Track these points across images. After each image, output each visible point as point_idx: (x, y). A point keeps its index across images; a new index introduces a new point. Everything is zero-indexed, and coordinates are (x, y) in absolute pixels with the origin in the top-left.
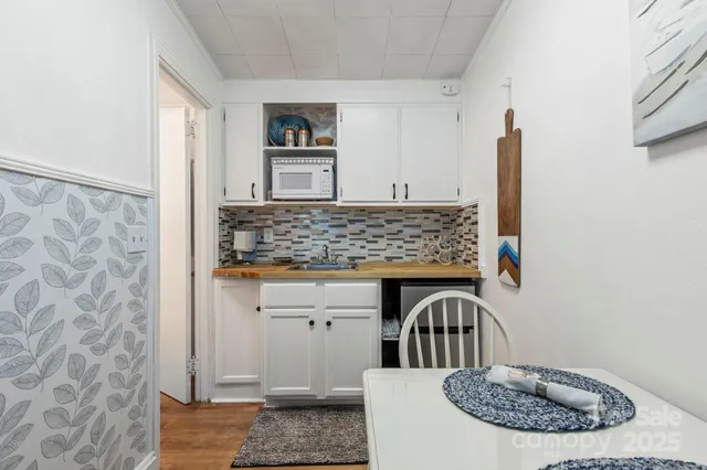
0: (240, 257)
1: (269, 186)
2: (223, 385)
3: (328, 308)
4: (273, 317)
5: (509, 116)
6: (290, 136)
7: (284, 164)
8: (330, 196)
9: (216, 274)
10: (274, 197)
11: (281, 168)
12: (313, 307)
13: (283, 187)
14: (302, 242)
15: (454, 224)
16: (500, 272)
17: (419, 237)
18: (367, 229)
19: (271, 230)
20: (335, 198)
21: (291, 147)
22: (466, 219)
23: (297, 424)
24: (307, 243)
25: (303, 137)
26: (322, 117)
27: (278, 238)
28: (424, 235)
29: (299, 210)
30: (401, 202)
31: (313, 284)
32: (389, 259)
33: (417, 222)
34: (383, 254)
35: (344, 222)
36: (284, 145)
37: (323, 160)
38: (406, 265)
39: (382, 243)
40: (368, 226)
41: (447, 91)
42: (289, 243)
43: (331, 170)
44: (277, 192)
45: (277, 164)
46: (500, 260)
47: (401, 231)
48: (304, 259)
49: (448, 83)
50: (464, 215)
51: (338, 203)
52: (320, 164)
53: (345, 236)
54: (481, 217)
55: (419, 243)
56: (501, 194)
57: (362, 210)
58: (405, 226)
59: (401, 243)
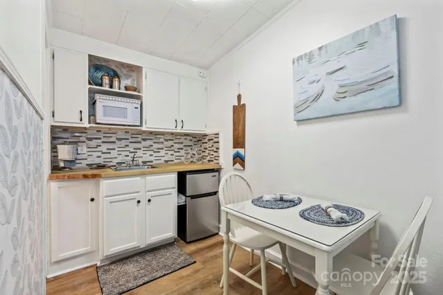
0: (62, 164)
1: (92, 114)
2: (58, 262)
3: (149, 191)
4: (111, 202)
5: (239, 97)
6: (106, 80)
7: (106, 99)
8: (139, 124)
9: (51, 178)
10: (98, 121)
11: (101, 101)
12: (138, 192)
13: (104, 115)
14: (110, 153)
15: (201, 142)
16: (234, 165)
17: (182, 149)
18: (154, 144)
19: (85, 144)
20: (141, 125)
21: (107, 88)
22: (209, 140)
23: (132, 266)
24: (113, 154)
25: (116, 82)
26: (124, 71)
27: (89, 150)
28: (185, 148)
29: (107, 131)
30: (179, 130)
31: (139, 178)
32: (166, 161)
33: (180, 141)
34: (163, 159)
35: (139, 139)
36: (101, 85)
37: (134, 100)
38: (176, 164)
39: (163, 153)
40: (154, 143)
41: (201, 75)
42: (100, 154)
43: (139, 107)
44: (100, 118)
45: (100, 99)
46: (234, 159)
47: (173, 146)
48: (112, 164)
49: (202, 71)
50: (208, 138)
51: (144, 128)
52: (132, 103)
53: (140, 149)
54: (221, 139)
55: (182, 153)
56: (235, 130)
57: (151, 133)
58: (175, 143)
59: (173, 152)
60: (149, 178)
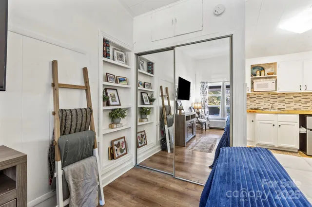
1: (252, 88)
3: (279, 122)
4: (261, 123)
6: (258, 73)
7: (258, 81)
11: (256, 82)
12: (273, 121)
13: (257, 88)
14: (260, 104)
17: (309, 102)
18: (285, 99)
20: (276, 91)
21: (258, 76)
24: (262, 104)
25: (263, 73)
26: (267, 65)
30: (303, 91)
31: (274, 115)
32: (295, 109)
34: (293, 107)
35: (276, 97)
37: (272, 79)
39: (292, 104)
42: (255, 104)
43: (275, 82)
44: (255, 89)
47: (300, 100)
48: (261, 108)
53: (277, 102)
58: (302, 98)
59: (300, 104)
60: (279, 115)
